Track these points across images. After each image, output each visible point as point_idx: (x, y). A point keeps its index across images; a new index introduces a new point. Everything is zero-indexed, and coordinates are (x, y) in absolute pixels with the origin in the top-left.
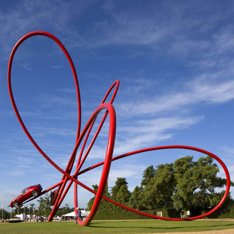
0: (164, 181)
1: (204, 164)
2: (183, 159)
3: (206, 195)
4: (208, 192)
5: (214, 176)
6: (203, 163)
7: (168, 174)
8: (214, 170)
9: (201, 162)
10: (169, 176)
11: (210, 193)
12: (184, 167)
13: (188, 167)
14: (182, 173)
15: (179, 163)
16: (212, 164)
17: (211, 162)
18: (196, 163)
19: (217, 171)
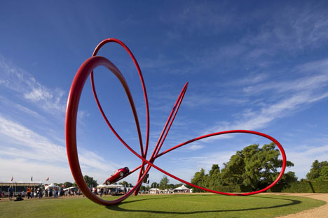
0: (235, 164)
1: (268, 150)
2: (250, 146)
3: (270, 174)
4: (271, 171)
5: (276, 159)
6: (267, 148)
7: (238, 159)
8: (276, 154)
9: (265, 148)
10: (239, 160)
11: (272, 172)
12: (251, 153)
13: (254, 153)
14: (250, 157)
15: (247, 150)
16: (275, 149)
17: (273, 147)
18: (261, 150)
19: (278, 154)
